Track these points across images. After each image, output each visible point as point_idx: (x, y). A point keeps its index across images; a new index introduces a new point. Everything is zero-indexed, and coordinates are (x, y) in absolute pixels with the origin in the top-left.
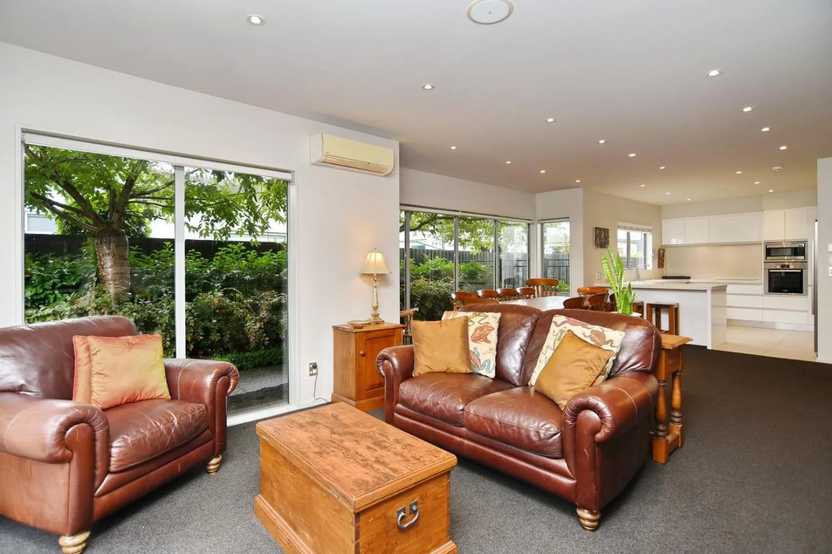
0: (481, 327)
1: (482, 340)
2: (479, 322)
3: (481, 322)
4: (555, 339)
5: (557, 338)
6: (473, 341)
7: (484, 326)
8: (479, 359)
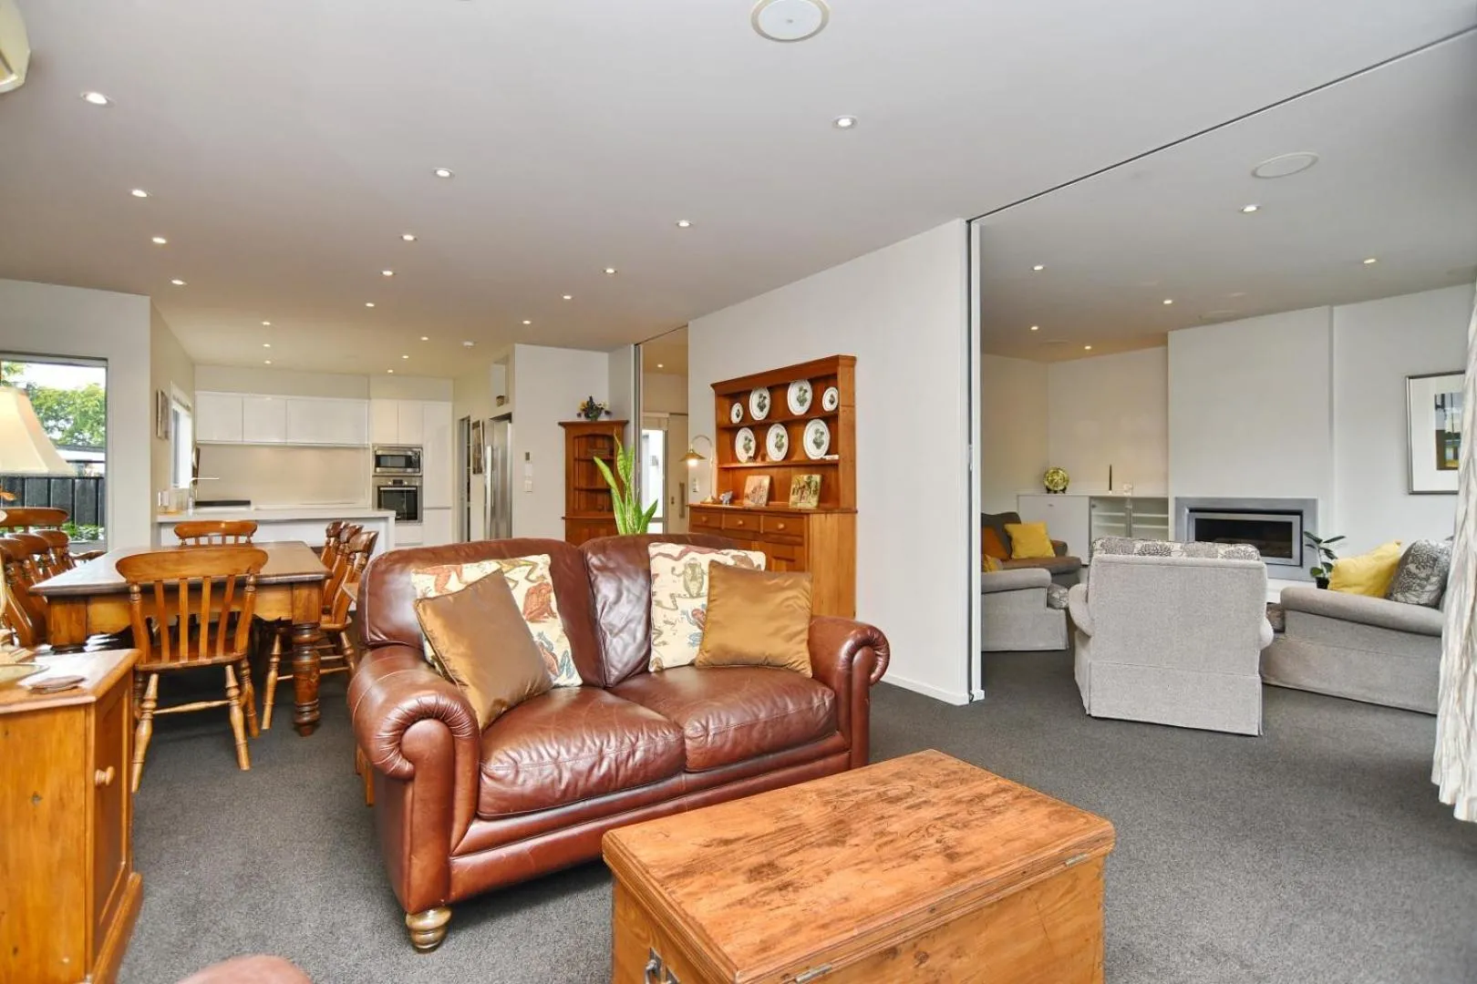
0: (535, 588)
1: (546, 615)
2: (527, 578)
3: (533, 577)
4: (685, 581)
5: (689, 578)
6: (532, 620)
7: (540, 585)
8: (553, 655)
